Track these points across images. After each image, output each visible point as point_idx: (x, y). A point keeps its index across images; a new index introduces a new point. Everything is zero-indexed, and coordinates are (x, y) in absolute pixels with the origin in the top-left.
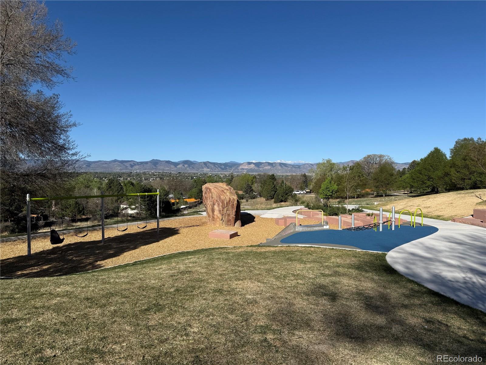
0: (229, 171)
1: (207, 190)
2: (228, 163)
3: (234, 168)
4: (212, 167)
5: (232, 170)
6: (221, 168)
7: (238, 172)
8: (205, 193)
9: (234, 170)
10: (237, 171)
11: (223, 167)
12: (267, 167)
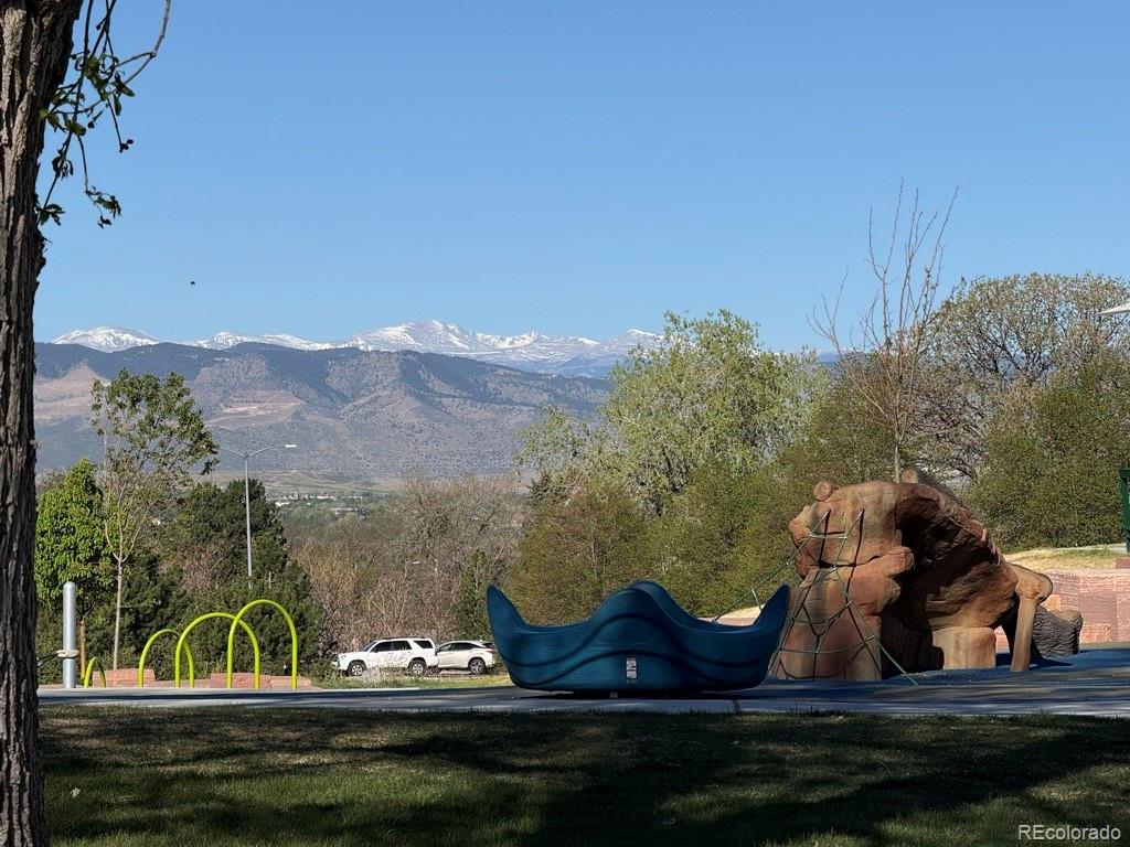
12: (253, 409)
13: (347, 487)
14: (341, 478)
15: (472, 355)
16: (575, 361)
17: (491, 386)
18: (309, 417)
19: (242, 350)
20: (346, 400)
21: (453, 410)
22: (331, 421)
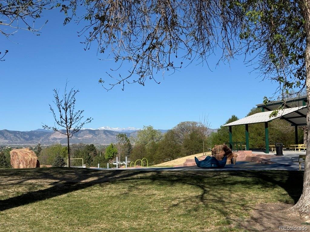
0: (36, 143)
1: (14, 154)
2: (34, 131)
3: (43, 138)
4: (12, 137)
5: (41, 140)
6: (24, 138)
7: (49, 143)
8: (13, 156)
9: (43, 140)
10: (47, 141)
11: (28, 137)
12: (87, 136)
13: (98, 145)
14: (97, 144)
15: (111, 130)
16: (123, 131)
17: (114, 133)
18: (93, 137)
19: (86, 130)
20: (97, 135)
21: (110, 136)
22: (96, 138)
